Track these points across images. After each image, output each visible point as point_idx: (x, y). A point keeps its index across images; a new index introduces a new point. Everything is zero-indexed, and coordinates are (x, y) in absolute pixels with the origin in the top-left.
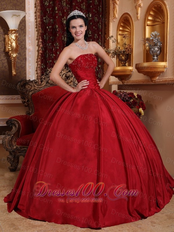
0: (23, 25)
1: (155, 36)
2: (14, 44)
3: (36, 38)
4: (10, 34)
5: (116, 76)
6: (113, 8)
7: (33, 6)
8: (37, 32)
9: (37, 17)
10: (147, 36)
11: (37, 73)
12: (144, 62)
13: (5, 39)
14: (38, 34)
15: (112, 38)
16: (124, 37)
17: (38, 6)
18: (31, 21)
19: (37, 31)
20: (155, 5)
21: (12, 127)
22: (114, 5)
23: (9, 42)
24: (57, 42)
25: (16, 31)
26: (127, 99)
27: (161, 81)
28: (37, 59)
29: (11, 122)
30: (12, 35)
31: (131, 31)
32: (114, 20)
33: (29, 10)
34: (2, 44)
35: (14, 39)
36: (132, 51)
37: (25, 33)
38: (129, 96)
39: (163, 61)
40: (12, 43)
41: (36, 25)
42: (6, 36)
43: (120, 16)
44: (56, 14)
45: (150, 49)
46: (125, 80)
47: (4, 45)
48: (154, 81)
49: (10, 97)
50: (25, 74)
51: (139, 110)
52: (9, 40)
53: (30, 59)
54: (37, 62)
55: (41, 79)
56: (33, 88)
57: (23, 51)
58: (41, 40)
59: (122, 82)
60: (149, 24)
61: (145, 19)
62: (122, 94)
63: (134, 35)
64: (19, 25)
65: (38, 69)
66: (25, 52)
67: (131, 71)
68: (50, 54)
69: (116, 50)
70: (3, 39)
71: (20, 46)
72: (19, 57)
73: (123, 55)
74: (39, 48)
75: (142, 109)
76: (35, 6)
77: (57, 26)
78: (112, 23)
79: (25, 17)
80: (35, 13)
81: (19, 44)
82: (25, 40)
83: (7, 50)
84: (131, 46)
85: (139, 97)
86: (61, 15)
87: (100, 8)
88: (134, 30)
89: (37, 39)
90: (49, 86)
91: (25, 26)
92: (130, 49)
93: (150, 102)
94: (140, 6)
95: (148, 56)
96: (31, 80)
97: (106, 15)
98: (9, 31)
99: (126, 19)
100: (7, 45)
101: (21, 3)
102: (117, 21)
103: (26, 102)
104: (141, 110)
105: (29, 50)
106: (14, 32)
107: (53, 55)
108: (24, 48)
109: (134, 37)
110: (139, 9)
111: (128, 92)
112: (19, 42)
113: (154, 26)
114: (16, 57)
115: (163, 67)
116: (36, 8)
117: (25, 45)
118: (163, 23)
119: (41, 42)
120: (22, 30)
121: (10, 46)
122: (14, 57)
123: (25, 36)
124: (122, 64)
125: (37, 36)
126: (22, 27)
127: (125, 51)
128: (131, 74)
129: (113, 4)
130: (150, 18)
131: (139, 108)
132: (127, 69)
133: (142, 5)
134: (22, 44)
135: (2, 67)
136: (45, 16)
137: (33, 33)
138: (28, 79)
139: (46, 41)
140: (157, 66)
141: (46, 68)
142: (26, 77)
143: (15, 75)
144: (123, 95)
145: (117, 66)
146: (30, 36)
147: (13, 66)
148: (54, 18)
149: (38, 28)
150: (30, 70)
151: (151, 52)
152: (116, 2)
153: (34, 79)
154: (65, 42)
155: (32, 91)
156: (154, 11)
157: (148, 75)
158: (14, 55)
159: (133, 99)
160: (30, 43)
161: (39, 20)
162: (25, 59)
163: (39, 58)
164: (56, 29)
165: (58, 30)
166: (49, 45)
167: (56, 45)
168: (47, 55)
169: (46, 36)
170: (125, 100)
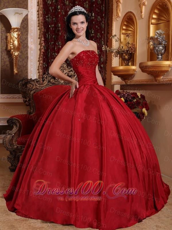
0: (25, 24)
1: (160, 35)
2: (16, 43)
3: (39, 36)
4: (12, 33)
5: (119, 76)
6: (117, 7)
7: (36, 4)
8: (39, 31)
9: (40, 16)
10: (152, 34)
11: (39, 72)
12: (148, 61)
13: (7, 37)
14: (40, 32)
15: (115, 37)
16: (128, 36)
17: (41, 4)
18: (33, 19)
19: (39, 29)
20: (160, 3)
21: (13, 126)
22: (117, 4)
23: (11, 40)
24: (60, 41)
25: (18, 29)
26: (130, 98)
27: (165, 80)
28: (39, 58)
29: (12, 121)
30: (14, 33)
31: (134, 30)
32: (117, 19)
33: (32, 9)
34: (4, 42)
35: (17, 37)
36: (135, 50)
37: (28, 31)
38: (132, 96)
39: (168, 60)
40: (14, 41)
41: (39, 23)
42: (8, 34)
43: (124, 15)
44: (59, 13)
45: (154, 47)
46: (128, 80)
47: (6, 44)
48: (158, 81)
49: (11, 95)
50: (27, 72)
51: (142, 110)
52: (11, 38)
53: (32, 58)
54: (39, 61)
55: (43, 78)
56: (34, 87)
57: (25, 50)
58: (43, 39)
59: (125, 82)
60: (154, 22)
61: (150, 17)
62: (125, 93)
63: (138, 34)
64: (21, 23)
65: (40, 68)
66: (27, 50)
67: (134, 71)
69: (119, 49)
70: (5, 37)
71: (22, 45)
72: (21, 55)
73: (126, 54)
74: (41, 47)
75: (146, 110)
76: (37, 4)
77: (60, 25)
78: (115, 23)
79: (27, 15)
80: (38, 11)
81: (21, 42)
82: (27, 39)
83: (9, 48)
84: (135, 45)
85: (143, 97)
86: (64, 14)
87: (103, 7)
88: (138, 29)
89: (39, 38)
90: (50, 85)
91: (27, 25)
92: (134, 48)
93: (153, 102)
94: (144, 4)
95: (152, 55)
96: (33, 79)
97: (109, 14)
98: (12, 29)
99: (130, 18)
100: (9, 43)
101: (23, 2)
102: (120, 20)
103: (28, 101)
104: (144, 110)
105: (31, 48)
106: (16, 30)
107: (55, 54)
108: (26, 47)
109: (138, 36)
110: (144, 7)
111: (132, 91)
112: (21, 41)
113: (159, 25)
114: (17, 55)
115: (168, 66)
116: (38, 7)
117: (27, 44)
118: (167, 21)
120: (24, 28)
121: (12, 44)
122: (16, 56)
123: (27, 35)
124: (125, 63)
125: (39, 35)
126: (24, 26)
127: (129, 50)
128: (134, 74)
129: (116, 2)
130: (154, 16)
131: (143, 108)
132: (130, 68)
133: (146, 3)
134: (23, 42)
135: (4, 66)
136: (47, 15)
137: (35, 31)
138: (29, 78)
139: (49, 40)
140: (162, 65)
141: (48, 67)
142: (27, 76)
143: (16, 74)
144: (126, 95)
145: (120, 66)
146: (32, 34)
147: (14, 64)
148: (57, 17)
149: (40, 26)
150: (32, 69)
151: (155, 50)
152: (119, 1)
153: (35, 78)
155: (33, 90)
156: (159, 10)
157: (151, 75)
158: (16, 54)
159: (136, 99)
160: (32, 42)
161: (41, 18)
162: (27, 58)
163: (41, 57)
164: (59, 28)
165: (60, 29)
166: (51, 44)
167: (58, 44)
168: (49, 54)
169: (48, 35)
170: (129, 100)
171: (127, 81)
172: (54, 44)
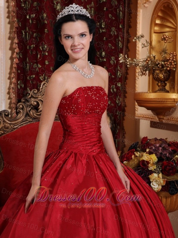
8: (9, 26)
11: (9, 98)
14: (11, 28)
15: (142, 38)
16: (164, 39)
19: (9, 23)
24: (45, 43)
28: (10, 73)
31: (176, 27)
32: (146, 5)
41: (8, 12)
55: (16, 108)
56: (2, 125)
65: (11, 90)
68: (33, 64)
74: (12, 54)
77: (45, 15)
78: (141, 11)
89: (9, 38)
90: (30, 122)
92: (174, 62)
102: (151, 7)
107: (38, 66)
119: (16, 43)
124: (159, 86)
139: (26, 41)
141: (25, 88)
149: (11, 18)
153: (3, 109)
161: (13, 3)
163: (14, 72)
164: (44, 20)
165: (46, 22)
166: (30, 47)
168: (27, 65)
169: (26, 33)
172: (37, 48)
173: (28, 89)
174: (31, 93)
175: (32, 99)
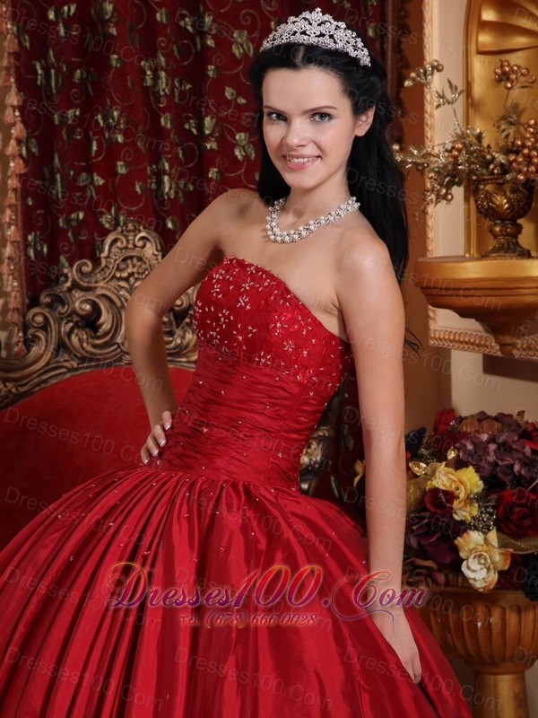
15: (437, 75)
24: (113, 102)
26: (517, 467)
46: (516, 335)
55: (25, 327)
58: (14, 98)
62: (485, 437)
68: (77, 174)
69: (459, 150)
73: (501, 184)
77: (109, 7)
90: (70, 370)
107: (92, 182)
119: (14, 108)
124: (495, 236)
132: (522, 274)
139: (50, 97)
141: (53, 258)
144: (492, 447)
154: (158, 99)
163: (10, 206)
164: (105, 23)
165: (113, 31)
166: (63, 118)
167: (105, 119)
168: (53, 181)
169: (46, 70)
170: (507, 479)
171: (508, 340)
172: (85, 122)
173: (63, 259)
174: (72, 273)
175: (77, 294)
